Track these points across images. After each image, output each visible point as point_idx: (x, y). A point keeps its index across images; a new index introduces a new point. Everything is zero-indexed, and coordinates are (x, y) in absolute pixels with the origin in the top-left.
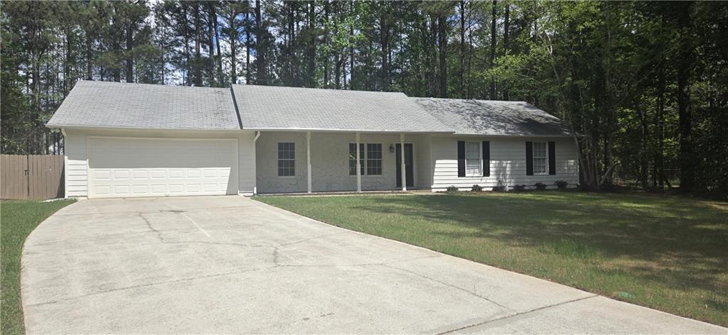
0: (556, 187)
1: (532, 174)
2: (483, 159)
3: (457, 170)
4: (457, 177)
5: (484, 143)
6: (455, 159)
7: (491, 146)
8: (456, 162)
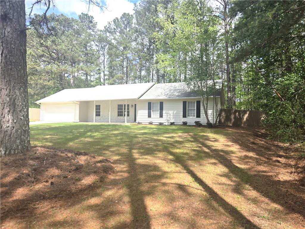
0: (195, 124)
1: (186, 117)
2: (160, 110)
3: (147, 115)
4: (147, 118)
5: (160, 102)
6: (147, 110)
7: (164, 104)
8: (147, 111)
